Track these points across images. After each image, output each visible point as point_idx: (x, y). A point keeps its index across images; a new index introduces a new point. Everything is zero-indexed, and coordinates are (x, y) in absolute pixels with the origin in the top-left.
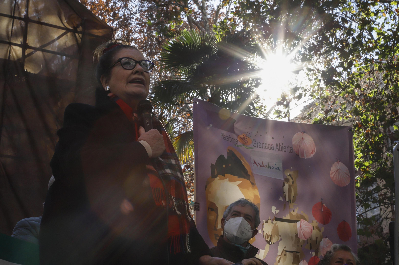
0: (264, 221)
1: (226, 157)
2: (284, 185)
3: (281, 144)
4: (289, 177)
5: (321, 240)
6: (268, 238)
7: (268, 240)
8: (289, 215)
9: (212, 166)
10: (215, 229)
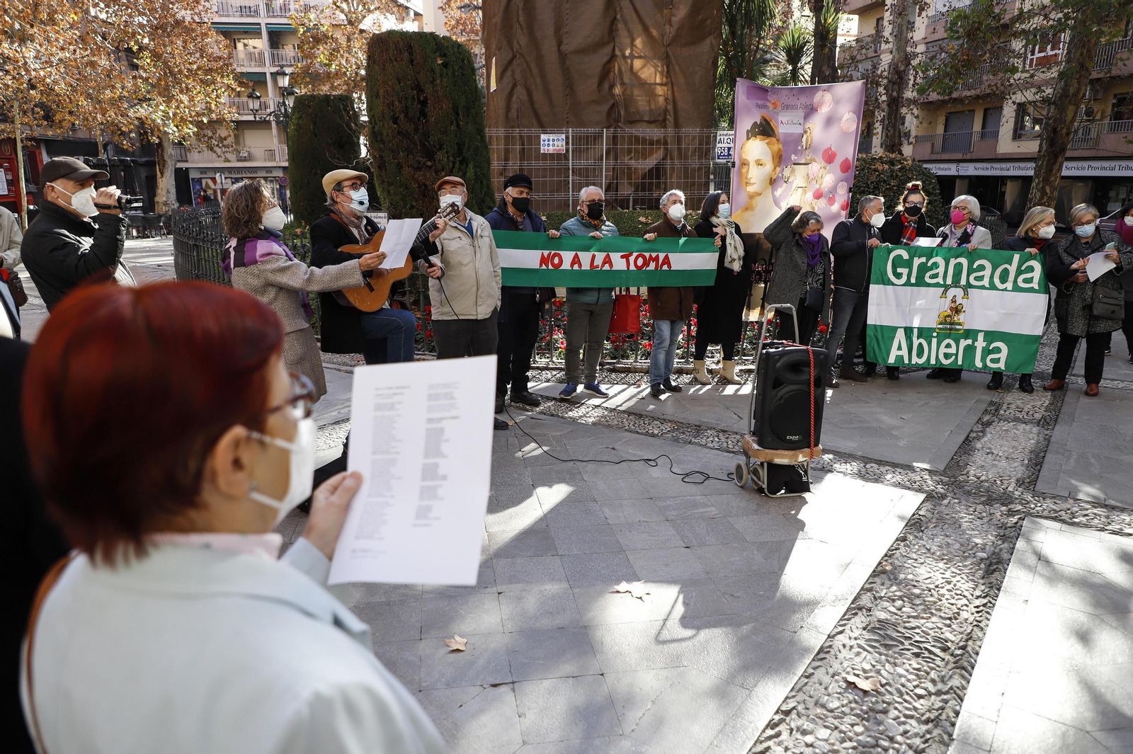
1: (758, 123)
2: (802, 137)
3: (804, 103)
4: (808, 130)
5: (826, 175)
7: (786, 180)
8: (804, 160)
9: (748, 131)
10: (747, 178)
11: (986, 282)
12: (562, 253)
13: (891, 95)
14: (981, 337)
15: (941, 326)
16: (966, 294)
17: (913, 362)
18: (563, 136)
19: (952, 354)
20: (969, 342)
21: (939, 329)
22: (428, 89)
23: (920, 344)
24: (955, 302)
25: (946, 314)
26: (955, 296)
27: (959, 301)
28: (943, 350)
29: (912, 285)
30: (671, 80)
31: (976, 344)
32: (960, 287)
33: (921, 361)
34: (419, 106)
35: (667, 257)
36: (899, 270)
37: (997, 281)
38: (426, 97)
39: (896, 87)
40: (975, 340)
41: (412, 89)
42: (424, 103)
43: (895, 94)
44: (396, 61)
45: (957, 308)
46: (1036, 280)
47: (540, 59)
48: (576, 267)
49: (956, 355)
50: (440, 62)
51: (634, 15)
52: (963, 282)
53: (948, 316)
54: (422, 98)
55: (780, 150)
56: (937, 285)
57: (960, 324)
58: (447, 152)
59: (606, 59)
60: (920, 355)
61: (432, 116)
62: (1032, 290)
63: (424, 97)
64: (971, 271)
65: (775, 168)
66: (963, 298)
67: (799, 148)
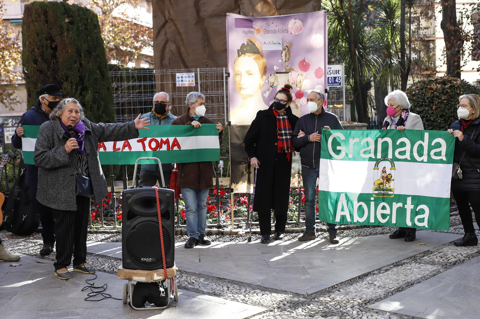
0: (269, 75)
1: (246, 44)
2: (282, 53)
3: (281, 29)
4: (286, 47)
5: (303, 81)
6: (271, 84)
7: (272, 85)
8: (284, 69)
9: (238, 51)
10: (240, 85)
11: (407, 156)
14: (409, 200)
15: (377, 192)
16: (393, 166)
17: (355, 221)
18: (193, 74)
19: (388, 215)
20: (400, 205)
21: (376, 194)
22: (58, 40)
23: (360, 206)
24: (385, 172)
25: (380, 182)
26: (385, 168)
27: (388, 171)
28: (380, 211)
29: (350, 159)
31: (406, 206)
32: (388, 160)
33: (362, 220)
34: (52, 51)
36: (338, 148)
37: (415, 155)
38: (56, 45)
40: (405, 203)
41: (47, 40)
42: (55, 49)
45: (387, 177)
46: (444, 153)
49: (391, 215)
50: (67, 20)
52: (390, 156)
53: (381, 184)
54: (53, 46)
55: (264, 63)
56: (371, 159)
57: (390, 190)
58: (71, 83)
61: (61, 58)
62: (441, 161)
63: (55, 45)
64: (395, 147)
65: (262, 77)
66: (391, 169)
67: (280, 61)
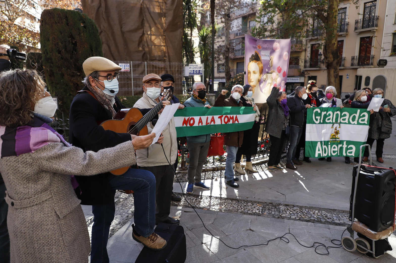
9: (250, 58)
10: (250, 79)
11: (347, 121)
12: (194, 117)
13: (226, 56)
14: (345, 143)
15: (331, 140)
16: (340, 126)
17: (324, 156)
18: (129, 64)
19: (336, 151)
20: (341, 145)
21: (331, 141)
22: (77, 38)
23: (325, 148)
24: (336, 129)
25: (333, 135)
27: (338, 129)
28: (333, 149)
29: (322, 123)
30: (166, 45)
32: (338, 123)
33: (326, 155)
34: (73, 46)
35: (236, 117)
36: (317, 117)
37: (351, 120)
39: (227, 53)
40: (343, 145)
41: (68, 37)
42: (75, 44)
43: (227, 55)
44: (59, 23)
45: (337, 132)
46: (366, 120)
47: (113, 33)
48: (200, 125)
49: (338, 151)
50: (82, 25)
51: (151, 19)
52: (339, 121)
53: (334, 135)
54: (74, 42)
55: (262, 67)
56: (330, 123)
57: (338, 138)
59: (141, 35)
60: (325, 153)
61: (80, 51)
62: (364, 124)
63: (75, 41)
64: (341, 117)
65: (260, 75)
66: (339, 128)
67: (269, 66)
